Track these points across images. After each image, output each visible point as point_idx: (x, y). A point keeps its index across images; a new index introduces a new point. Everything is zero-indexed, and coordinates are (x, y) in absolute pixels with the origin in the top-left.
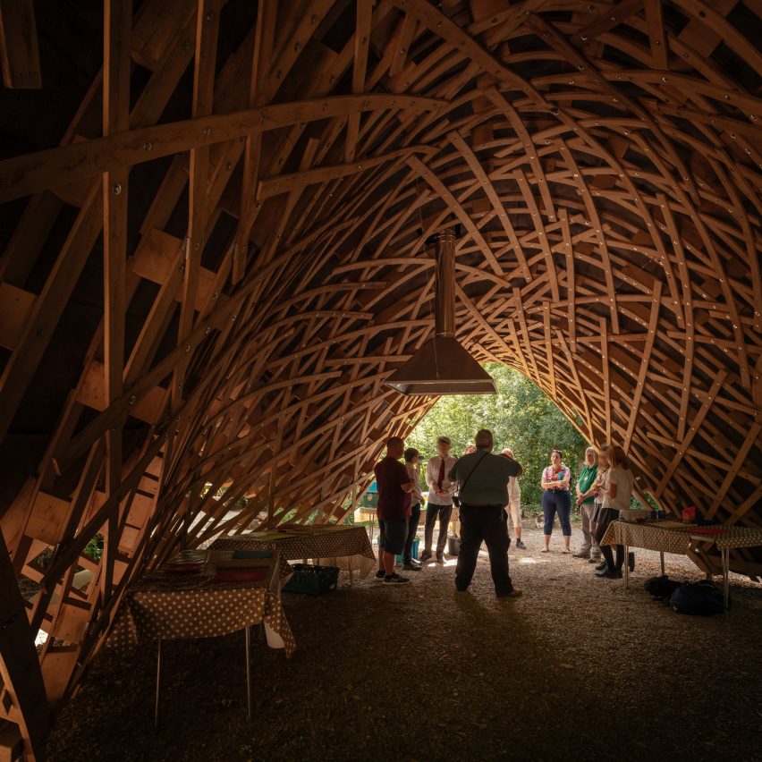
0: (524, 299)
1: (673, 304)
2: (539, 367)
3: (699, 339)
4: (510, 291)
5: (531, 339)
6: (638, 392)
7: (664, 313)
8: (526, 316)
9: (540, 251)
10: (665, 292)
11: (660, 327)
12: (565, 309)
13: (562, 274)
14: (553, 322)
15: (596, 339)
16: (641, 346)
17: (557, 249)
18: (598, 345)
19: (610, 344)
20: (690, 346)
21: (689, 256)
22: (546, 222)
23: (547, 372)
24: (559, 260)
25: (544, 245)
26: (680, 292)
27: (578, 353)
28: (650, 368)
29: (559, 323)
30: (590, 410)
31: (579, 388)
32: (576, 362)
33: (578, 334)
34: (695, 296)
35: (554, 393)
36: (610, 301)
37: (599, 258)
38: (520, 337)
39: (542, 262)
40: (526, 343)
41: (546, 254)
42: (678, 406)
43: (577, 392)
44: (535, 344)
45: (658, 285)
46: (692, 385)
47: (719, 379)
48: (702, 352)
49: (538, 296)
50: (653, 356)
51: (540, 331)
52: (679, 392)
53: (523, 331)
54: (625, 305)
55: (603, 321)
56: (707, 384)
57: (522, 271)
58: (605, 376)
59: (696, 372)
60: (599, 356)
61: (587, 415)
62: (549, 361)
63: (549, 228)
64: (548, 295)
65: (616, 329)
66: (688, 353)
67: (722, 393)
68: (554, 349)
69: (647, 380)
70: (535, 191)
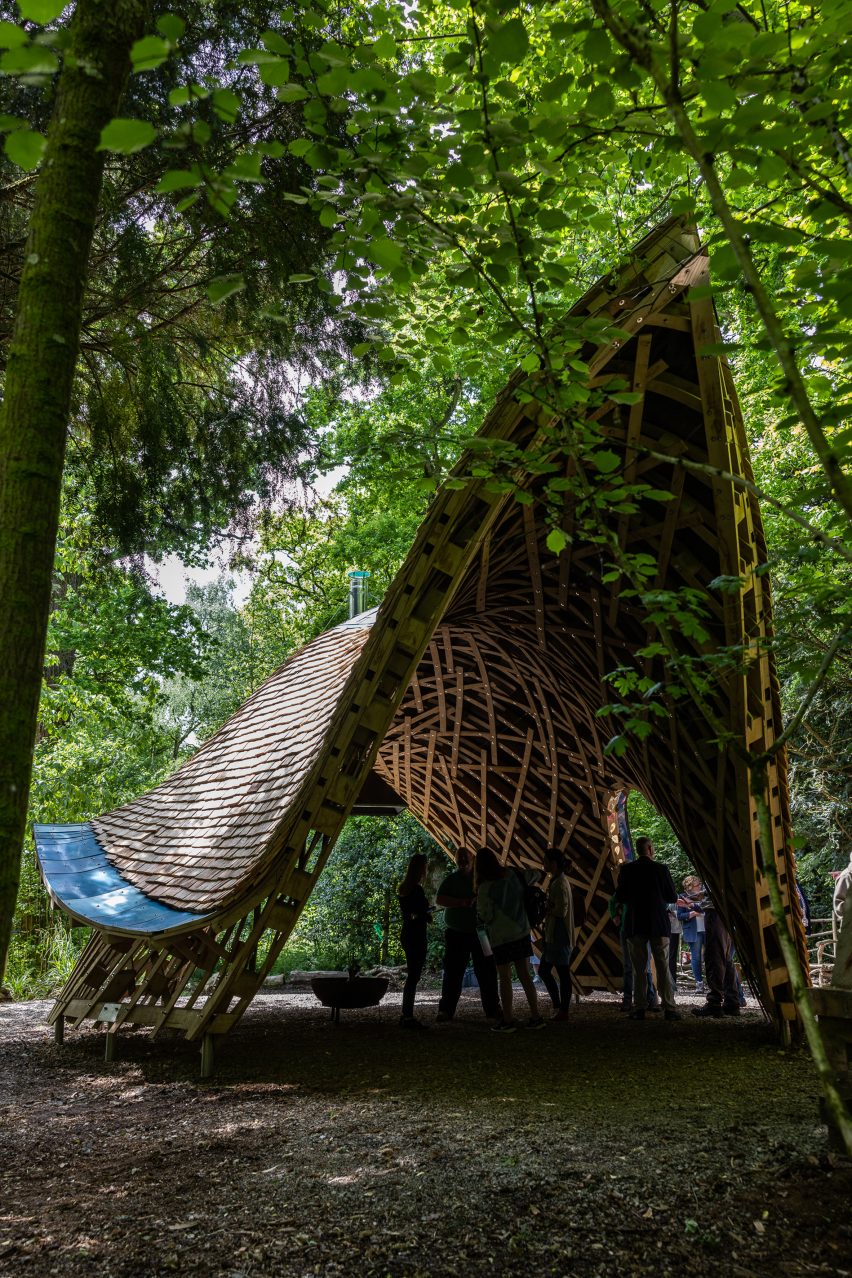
0: (413, 726)
1: (542, 747)
2: (414, 789)
3: (562, 776)
4: (402, 717)
5: (412, 761)
6: (512, 819)
7: (535, 752)
8: (413, 740)
9: (435, 690)
10: (536, 737)
11: (531, 764)
12: (451, 739)
13: (451, 711)
14: (437, 747)
15: (475, 767)
16: (516, 777)
17: (451, 691)
18: (478, 773)
19: (489, 773)
20: (555, 781)
21: (553, 717)
22: (444, 671)
23: (423, 794)
24: (451, 700)
25: (440, 687)
26: (547, 737)
27: (458, 778)
28: (524, 798)
29: (443, 749)
30: (465, 833)
31: (456, 811)
32: (455, 786)
33: (460, 761)
34: (558, 745)
35: (425, 815)
36: (492, 737)
37: (484, 702)
38: (402, 758)
39: (436, 698)
40: (407, 764)
41: (441, 693)
42: (547, 832)
43: (453, 816)
44: (416, 766)
45: (531, 732)
46: (558, 814)
47: (578, 809)
48: (563, 785)
49: (427, 724)
50: (526, 788)
51: (424, 755)
52: (547, 820)
53: (407, 753)
54: (504, 742)
55: (484, 753)
56: (568, 814)
57: (417, 703)
58: (483, 802)
59: (560, 803)
60: (479, 783)
61: (461, 839)
62: (427, 783)
63: (446, 677)
64: (437, 724)
65: (495, 760)
66: (554, 786)
67: (580, 822)
68: (435, 773)
69: (521, 808)
70: (442, 653)
